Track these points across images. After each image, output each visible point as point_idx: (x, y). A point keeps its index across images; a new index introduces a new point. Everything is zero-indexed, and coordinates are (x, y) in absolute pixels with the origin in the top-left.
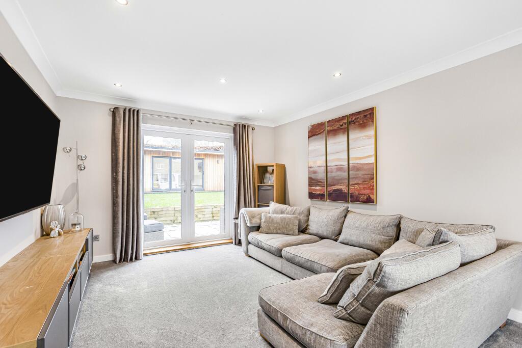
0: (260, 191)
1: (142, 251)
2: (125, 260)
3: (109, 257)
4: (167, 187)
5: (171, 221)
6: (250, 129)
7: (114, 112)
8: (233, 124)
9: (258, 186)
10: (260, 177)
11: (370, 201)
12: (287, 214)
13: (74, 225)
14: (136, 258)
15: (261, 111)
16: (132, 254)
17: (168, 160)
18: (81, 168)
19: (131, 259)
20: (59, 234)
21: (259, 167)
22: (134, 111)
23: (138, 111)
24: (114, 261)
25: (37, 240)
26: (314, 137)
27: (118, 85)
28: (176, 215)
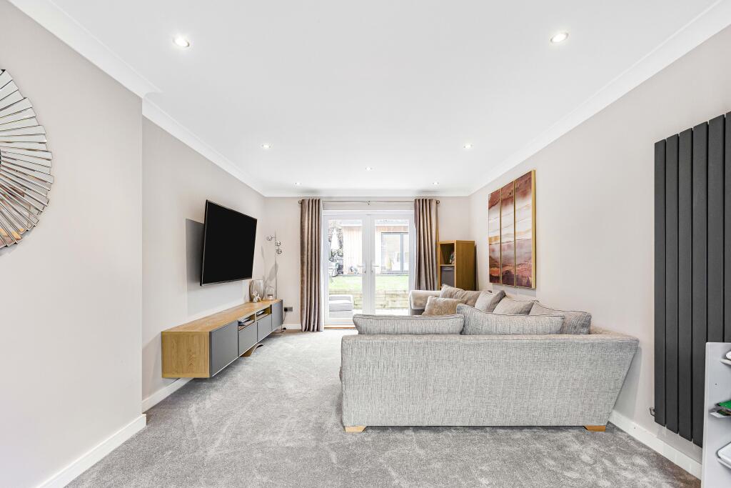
0: (444, 273)
1: (322, 325)
2: (309, 330)
3: (298, 326)
4: (399, 269)
5: (382, 305)
6: (434, 204)
7: (302, 203)
8: (414, 200)
9: (441, 267)
10: (444, 256)
11: (528, 285)
12: (456, 298)
13: (269, 295)
14: (318, 330)
15: (436, 183)
16: (314, 326)
17: (398, 236)
18: (279, 252)
19: (313, 330)
20: (259, 301)
21: (442, 246)
22: (316, 201)
23: (319, 200)
24: (301, 330)
25: (246, 303)
26: (493, 208)
27: (298, 184)
28: (387, 299)
